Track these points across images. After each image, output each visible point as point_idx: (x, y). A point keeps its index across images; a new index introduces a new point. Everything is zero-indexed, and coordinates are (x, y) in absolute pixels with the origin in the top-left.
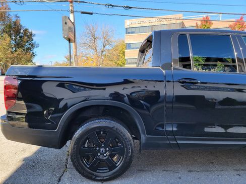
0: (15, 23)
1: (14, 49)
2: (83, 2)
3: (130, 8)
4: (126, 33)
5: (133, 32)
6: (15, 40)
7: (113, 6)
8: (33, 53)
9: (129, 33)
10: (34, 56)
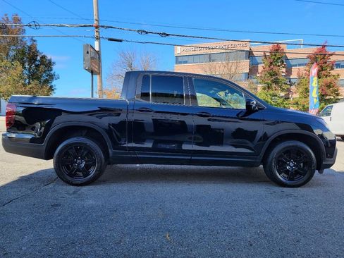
0: (30, 48)
1: (27, 81)
2: (112, 27)
3: (168, 35)
4: (176, 63)
5: (186, 62)
6: (29, 70)
7: (147, 33)
8: (51, 87)
9: (180, 63)
10: (53, 90)
